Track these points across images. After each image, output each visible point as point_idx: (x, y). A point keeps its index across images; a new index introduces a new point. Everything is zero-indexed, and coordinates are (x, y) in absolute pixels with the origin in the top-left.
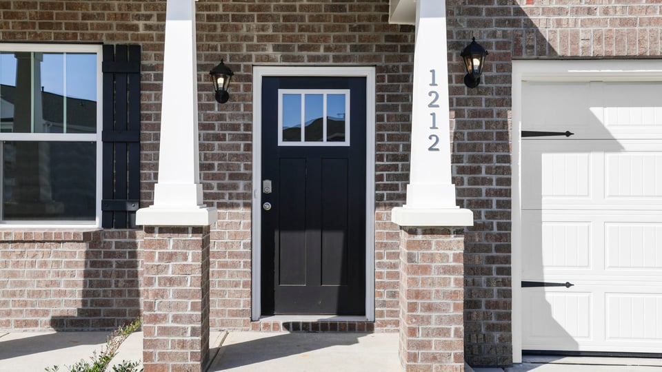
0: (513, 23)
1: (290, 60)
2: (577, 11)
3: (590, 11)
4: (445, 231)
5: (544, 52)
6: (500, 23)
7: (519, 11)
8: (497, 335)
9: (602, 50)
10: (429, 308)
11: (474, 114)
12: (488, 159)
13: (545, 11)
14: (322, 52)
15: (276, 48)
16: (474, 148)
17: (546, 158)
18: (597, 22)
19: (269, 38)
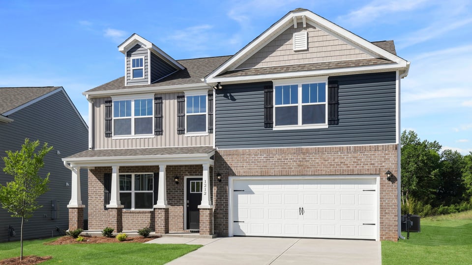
0: (228, 169)
1: (191, 175)
2: (240, 167)
3: (243, 167)
4: (206, 209)
5: (234, 174)
6: (225, 169)
7: (229, 167)
8: (225, 231)
9: (245, 174)
10: (203, 223)
11: (220, 187)
12: (223, 196)
13: (234, 167)
14: (198, 173)
15: (188, 173)
16: (220, 194)
17: (239, 195)
18: (244, 169)
19: (186, 171)
